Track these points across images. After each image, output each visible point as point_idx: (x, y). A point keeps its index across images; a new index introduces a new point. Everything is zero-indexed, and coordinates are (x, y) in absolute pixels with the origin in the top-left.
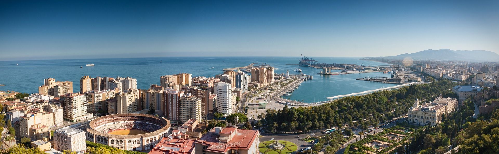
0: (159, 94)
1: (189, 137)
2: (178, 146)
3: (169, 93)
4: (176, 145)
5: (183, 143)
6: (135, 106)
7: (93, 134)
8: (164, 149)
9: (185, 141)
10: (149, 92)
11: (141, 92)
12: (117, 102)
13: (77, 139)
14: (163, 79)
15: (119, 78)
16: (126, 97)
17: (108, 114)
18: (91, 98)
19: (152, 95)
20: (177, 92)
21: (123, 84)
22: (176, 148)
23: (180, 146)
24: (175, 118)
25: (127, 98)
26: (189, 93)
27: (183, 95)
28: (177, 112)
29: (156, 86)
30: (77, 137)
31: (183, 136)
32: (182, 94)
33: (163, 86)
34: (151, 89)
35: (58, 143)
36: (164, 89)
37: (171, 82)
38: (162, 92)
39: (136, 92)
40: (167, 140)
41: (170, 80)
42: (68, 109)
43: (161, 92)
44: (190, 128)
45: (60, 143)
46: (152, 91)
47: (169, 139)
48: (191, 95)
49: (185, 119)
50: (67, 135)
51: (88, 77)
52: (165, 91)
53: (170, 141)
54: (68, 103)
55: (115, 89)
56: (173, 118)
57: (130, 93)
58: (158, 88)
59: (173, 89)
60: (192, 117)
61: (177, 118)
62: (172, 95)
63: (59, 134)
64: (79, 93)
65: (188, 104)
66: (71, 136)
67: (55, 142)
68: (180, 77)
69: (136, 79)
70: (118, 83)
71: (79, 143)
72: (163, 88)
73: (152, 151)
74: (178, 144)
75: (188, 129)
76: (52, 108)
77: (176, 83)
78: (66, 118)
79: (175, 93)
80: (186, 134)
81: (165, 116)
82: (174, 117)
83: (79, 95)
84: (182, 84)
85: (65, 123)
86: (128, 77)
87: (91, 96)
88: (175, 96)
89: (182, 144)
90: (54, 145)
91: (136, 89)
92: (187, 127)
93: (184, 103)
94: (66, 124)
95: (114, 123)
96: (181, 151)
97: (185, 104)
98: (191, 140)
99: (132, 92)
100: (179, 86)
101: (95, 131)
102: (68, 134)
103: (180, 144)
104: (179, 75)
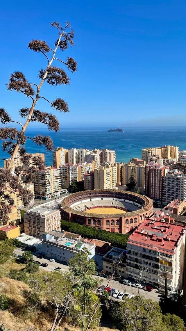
0: (140, 169)
1: (175, 221)
2: (162, 231)
3: (152, 168)
4: (161, 230)
5: (169, 228)
6: (113, 181)
7: (69, 213)
8: (146, 233)
9: (170, 225)
10: (129, 166)
11: (121, 166)
12: (94, 177)
13: (51, 219)
14: (145, 152)
15: (96, 150)
16: (103, 171)
17: (85, 190)
18: (66, 172)
19: (133, 170)
20: (161, 167)
21: (100, 157)
22: (160, 234)
23: (165, 231)
24: (158, 197)
25: (105, 172)
26: (176, 168)
27: (168, 171)
28: (161, 190)
29: (137, 160)
30: (51, 217)
31: (167, 220)
32: (167, 169)
33: (144, 160)
34: (132, 163)
35: (30, 226)
36: (146, 164)
37: (155, 156)
38: (144, 166)
39: (114, 166)
40: (150, 222)
41: (153, 153)
42: (40, 184)
43: (142, 166)
44: (175, 211)
45: (32, 226)
46: (132, 165)
47: (152, 221)
48: (178, 172)
49: (170, 199)
50: (40, 216)
51: (62, 148)
52: (147, 165)
53: (153, 224)
54: (40, 178)
55: (92, 162)
56: (156, 197)
57: (108, 167)
58: (139, 162)
59: (157, 164)
60: (177, 197)
61: (160, 197)
62: (155, 170)
63: (31, 214)
64: (52, 166)
65: (173, 181)
66: (44, 216)
67: (26, 225)
68: (165, 150)
69: (114, 151)
70: (95, 156)
71: (54, 225)
72: (145, 162)
73: (133, 235)
74: (163, 229)
75: (173, 211)
76: (21, 185)
77: (160, 157)
78: (37, 195)
79: (159, 168)
80: (171, 217)
81: (147, 193)
82: (157, 195)
83: (52, 169)
84: (167, 159)
85: (36, 201)
86: (106, 149)
87: (66, 170)
88: (159, 171)
89: (167, 230)
90: (26, 229)
91: (115, 163)
92: (172, 209)
93: (168, 180)
94: (38, 202)
95: (91, 200)
96: (165, 238)
97: (170, 181)
98: (177, 225)
99: (110, 166)
100: (164, 161)
101: (71, 209)
102: (41, 214)
103: (164, 229)
104: (163, 147)
